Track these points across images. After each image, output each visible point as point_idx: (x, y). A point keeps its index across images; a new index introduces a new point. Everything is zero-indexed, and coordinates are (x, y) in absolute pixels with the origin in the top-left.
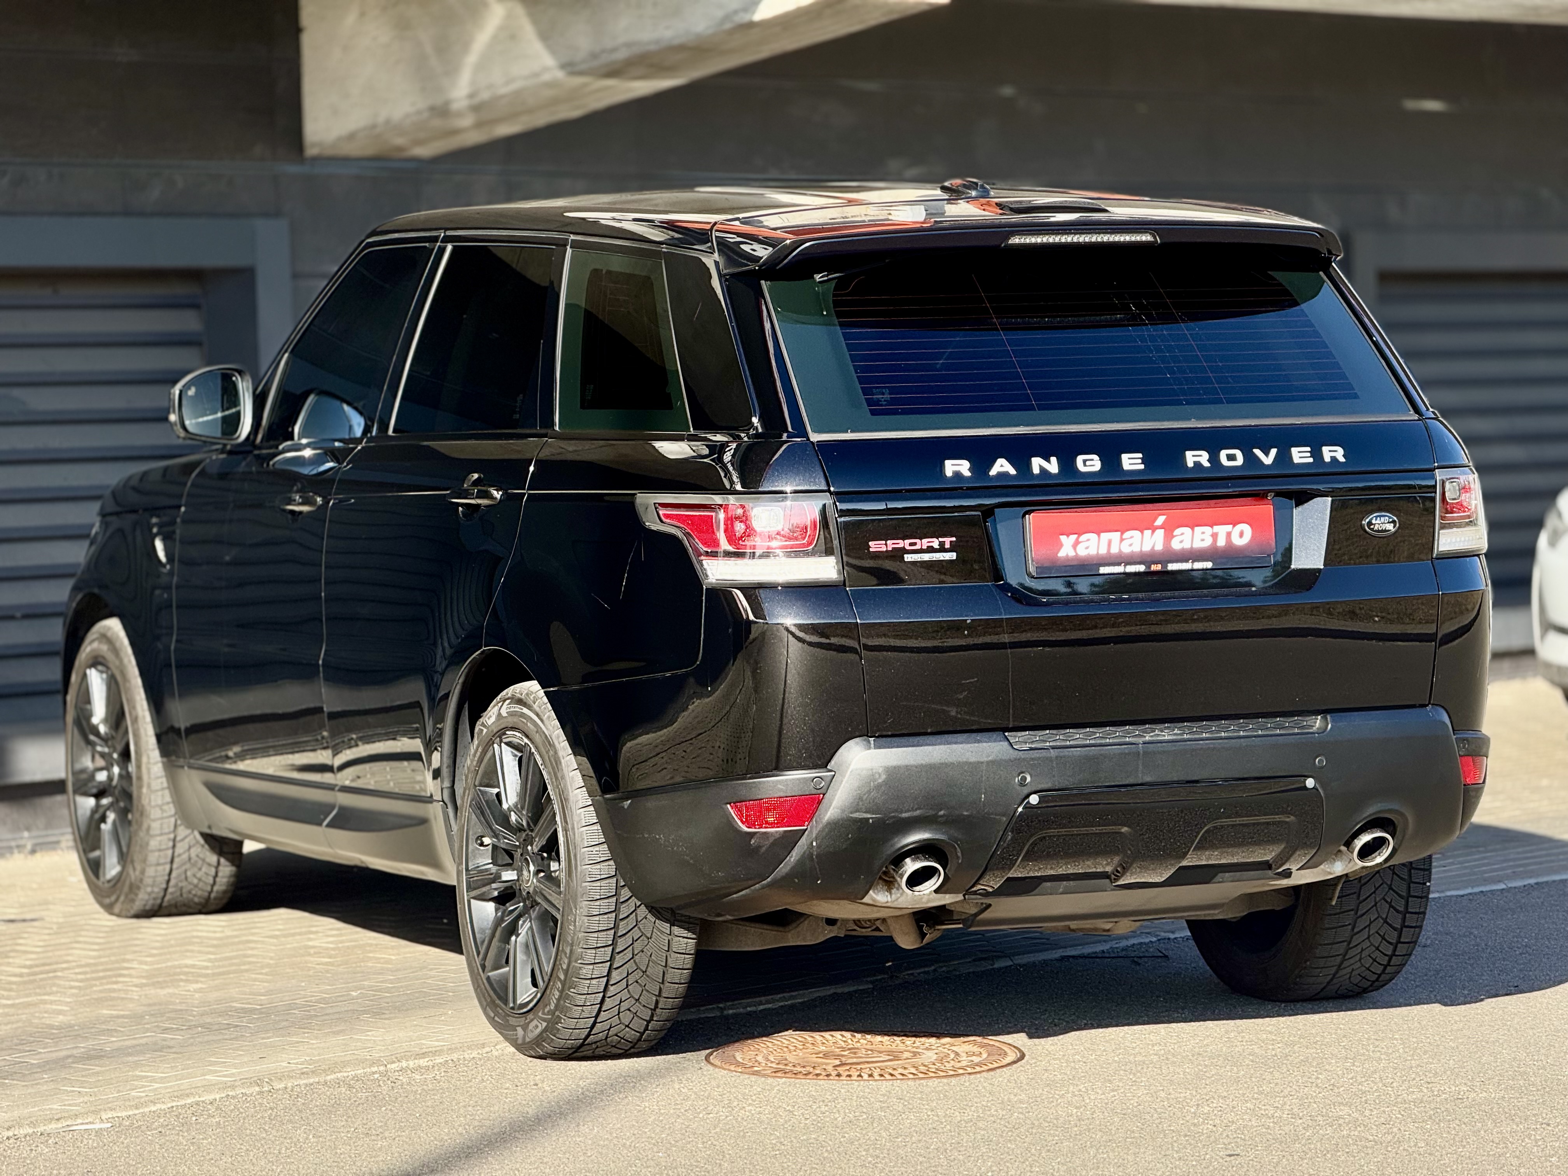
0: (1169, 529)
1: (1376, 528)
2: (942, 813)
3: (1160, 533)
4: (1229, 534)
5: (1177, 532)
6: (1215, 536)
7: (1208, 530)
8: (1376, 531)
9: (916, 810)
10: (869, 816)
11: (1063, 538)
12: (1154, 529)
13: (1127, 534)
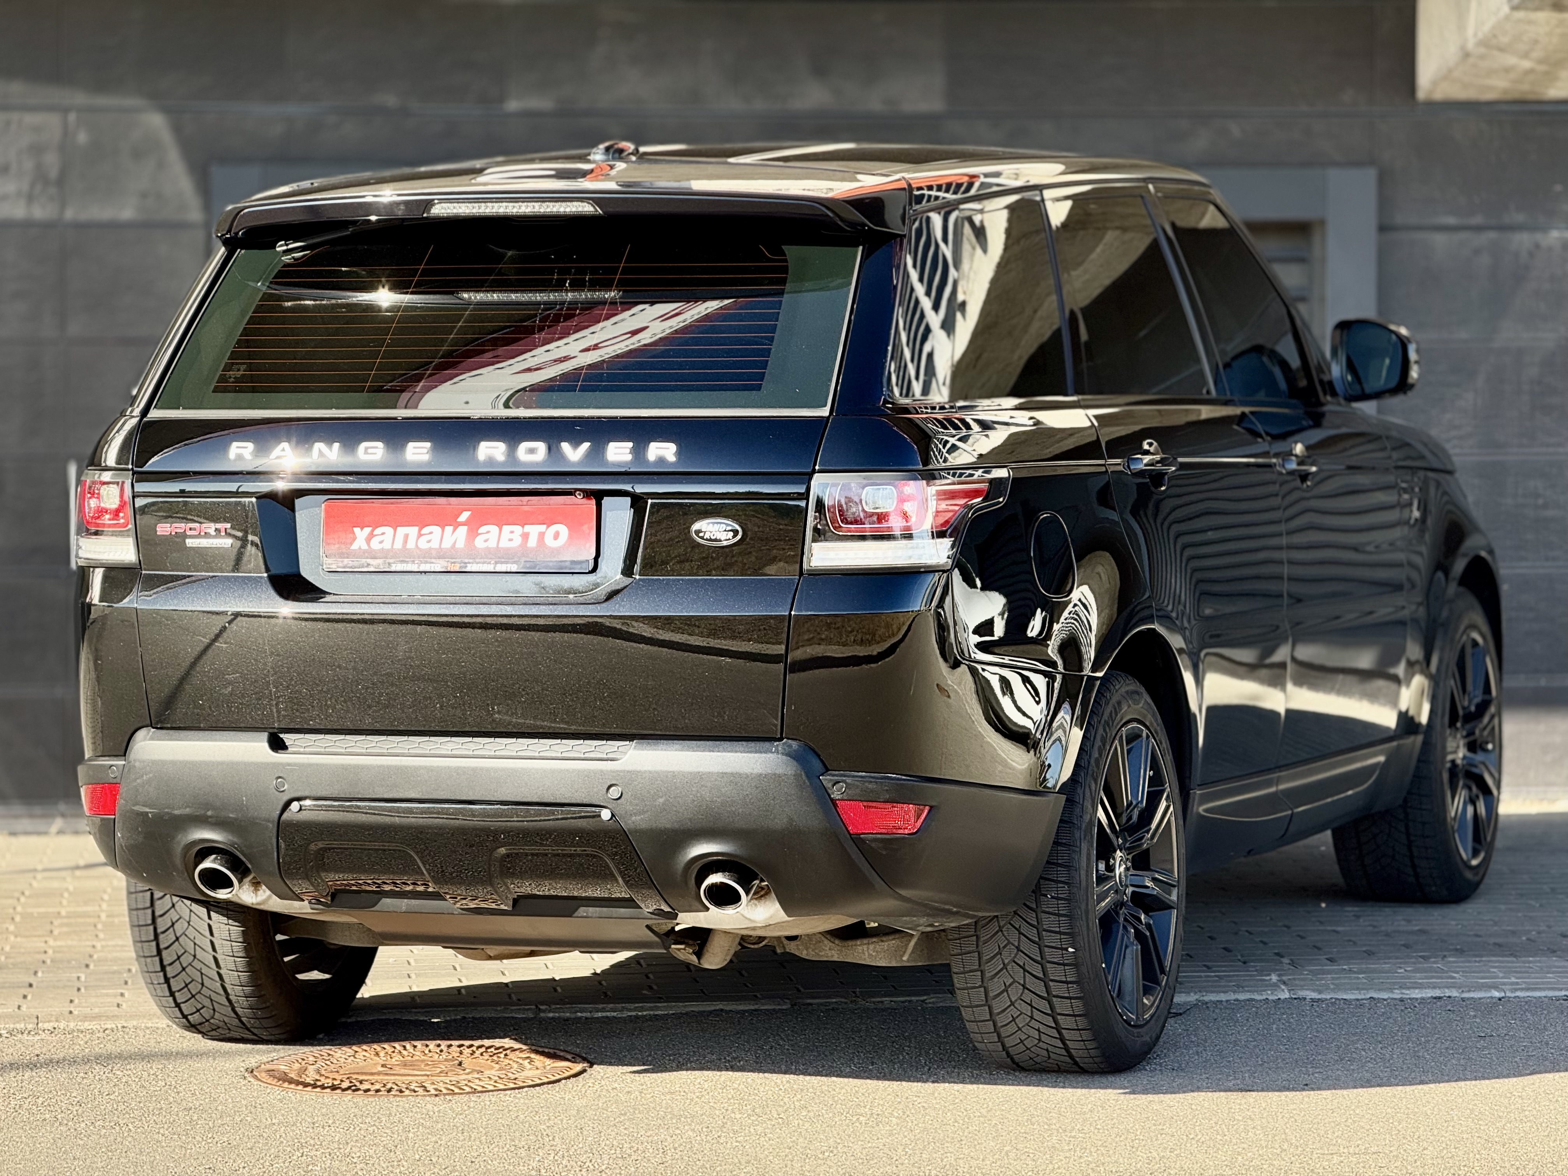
0: (474, 526)
1: (707, 536)
2: (209, 813)
3: (463, 530)
4: (542, 535)
5: (483, 529)
6: (525, 536)
7: (518, 529)
8: (707, 540)
9: (186, 807)
10: (147, 810)
11: (357, 530)
12: (456, 525)
13: (426, 530)
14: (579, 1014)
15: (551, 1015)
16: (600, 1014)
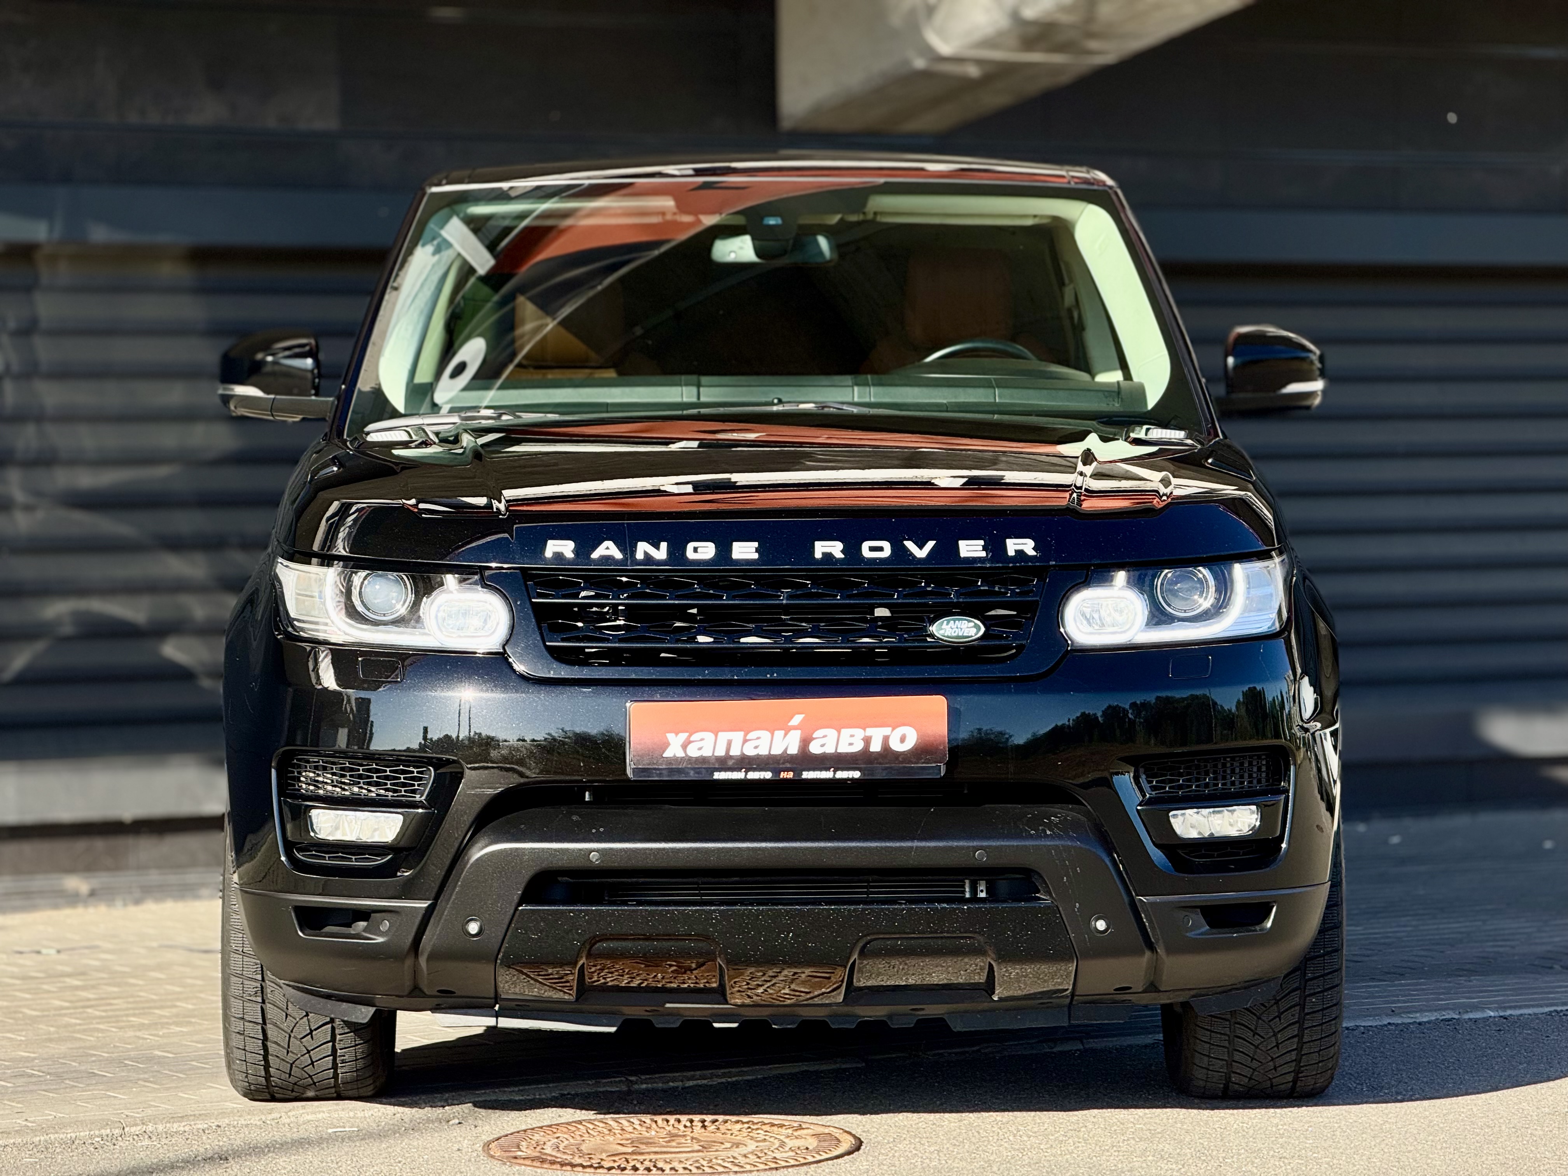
14: (671, 1084)
15: (644, 1086)
16: (691, 1083)
